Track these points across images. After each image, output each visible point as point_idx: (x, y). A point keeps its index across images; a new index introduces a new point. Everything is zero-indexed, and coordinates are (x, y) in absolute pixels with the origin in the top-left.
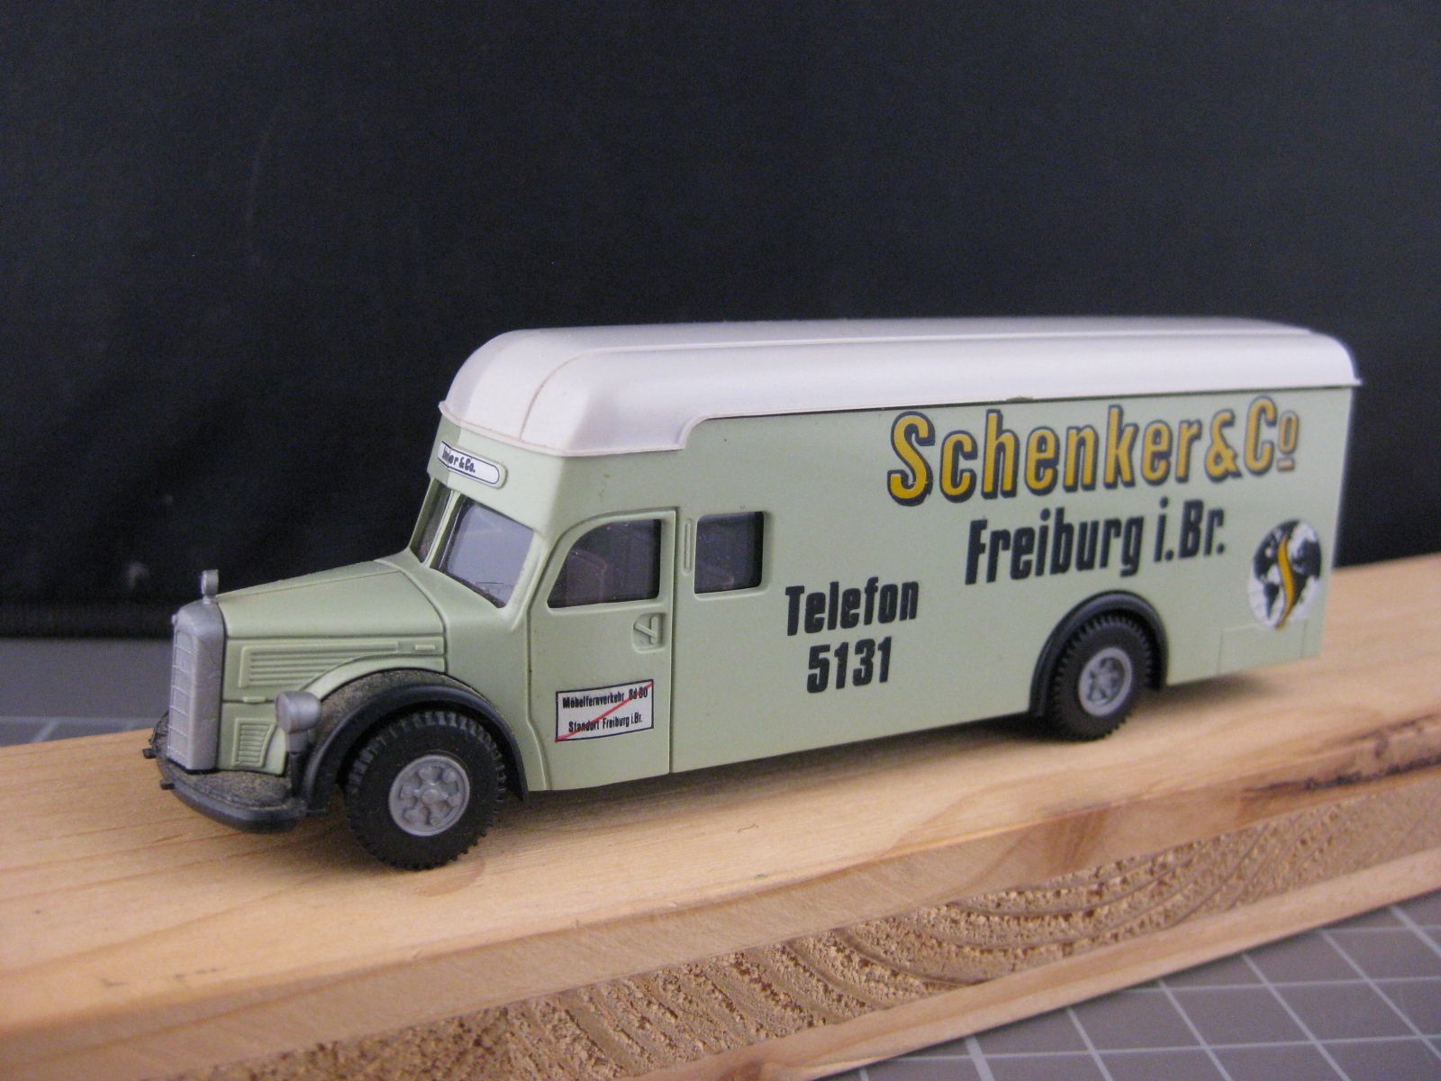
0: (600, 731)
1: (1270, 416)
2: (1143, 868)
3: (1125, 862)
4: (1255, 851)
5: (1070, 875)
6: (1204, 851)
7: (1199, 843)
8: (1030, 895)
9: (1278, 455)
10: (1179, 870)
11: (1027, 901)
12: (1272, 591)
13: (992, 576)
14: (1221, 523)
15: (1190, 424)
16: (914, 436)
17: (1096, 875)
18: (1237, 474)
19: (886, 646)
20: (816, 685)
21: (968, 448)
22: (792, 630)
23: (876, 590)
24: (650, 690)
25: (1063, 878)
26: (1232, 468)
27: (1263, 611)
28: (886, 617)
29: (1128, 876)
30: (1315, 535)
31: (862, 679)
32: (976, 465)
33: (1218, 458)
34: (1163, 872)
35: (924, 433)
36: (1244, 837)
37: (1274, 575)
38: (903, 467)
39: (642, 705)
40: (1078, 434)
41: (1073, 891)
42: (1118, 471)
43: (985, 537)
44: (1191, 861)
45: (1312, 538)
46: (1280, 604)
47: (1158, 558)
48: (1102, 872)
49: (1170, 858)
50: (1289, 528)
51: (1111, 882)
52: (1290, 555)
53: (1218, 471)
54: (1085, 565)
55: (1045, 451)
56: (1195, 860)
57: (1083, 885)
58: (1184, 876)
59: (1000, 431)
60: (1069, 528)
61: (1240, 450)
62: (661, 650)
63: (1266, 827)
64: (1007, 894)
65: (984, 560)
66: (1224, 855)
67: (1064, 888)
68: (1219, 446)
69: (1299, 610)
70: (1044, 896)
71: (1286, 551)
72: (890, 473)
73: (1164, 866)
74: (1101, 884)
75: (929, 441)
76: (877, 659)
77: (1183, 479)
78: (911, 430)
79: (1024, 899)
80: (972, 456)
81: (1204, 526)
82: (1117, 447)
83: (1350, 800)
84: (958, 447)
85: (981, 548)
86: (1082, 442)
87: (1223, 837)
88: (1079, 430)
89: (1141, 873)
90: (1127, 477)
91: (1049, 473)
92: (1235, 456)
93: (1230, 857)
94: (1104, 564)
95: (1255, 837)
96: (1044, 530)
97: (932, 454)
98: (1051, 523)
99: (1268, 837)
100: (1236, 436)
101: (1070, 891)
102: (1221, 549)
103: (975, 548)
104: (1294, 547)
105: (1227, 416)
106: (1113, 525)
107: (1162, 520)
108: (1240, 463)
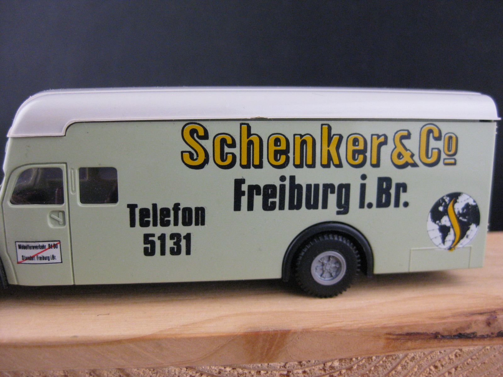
0: (36, 261)
1: (436, 134)
2: (318, 366)
3: (304, 362)
4: (399, 368)
5: (266, 364)
6: (361, 363)
7: (357, 359)
8: (240, 371)
9: (443, 156)
10: (344, 371)
11: (238, 374)
12: (445, 231)
13: (250, 207)
14: (405, 190)
15: (379, 137)
16: (195, 135)
17: (284, 366)
18: (415, 165)
19: (188, 237)
20: (149, 252)
21: (229, 141)
22: (133, 224)
23: (179, 209)
24: (59, 245)
25: (261, 365)
26: (410, 161)
27: (439, 240)
28: (187, 223)
29: (307, 370)
30: (474, 201)
31: (176, 252)
32: (236, 151)
33: (400, 155)
34: (333, 371)
35: (201, 133)
36: (390, 359)
37: (445, 221)
38: (190, 149)
39: (55, 252)
40: (301, 138)
41: (270, 373)
42: (330, 158)
43: (244, 188)
44: (352, 367)
45: (471, 202)
46: (450, 237)
47: (362, 206)
48: (287, 365)
49: (336, 364)
50: (455, 197)
51: (295, 372)
52: (456, 211)
53: (401, 162)
54: (312, 206)
55: (280, 146)
56: (355, 367)
57: (277, 371)
58: (348, 374)
59: (249, 134)
60: (300, 187)
61: (416, 152)
62: (64, 227)
63: (406, 356)
64: (225, 368)
65: (244, 200)
66: (376, 367)
67: (263, 370)
68: (400, 149)
69: (465, 241)
70: (250, 372)
71: (454, 209)
72: (182, 152)
73: (332, 367)
74: (289, 372)
75: (206, 137)
76: (183, 243)
77: (377, 165)
78: (193, 132)
79: (236, 373)
80: (233, 145)
81: (393, 191)
82: (329, 146)
83: (469, 348)
84: (223, 141)
85: (243, 194)
86: (304, 142)
87: (374, 358)
88: (302, 136)
89: (316, 369)
90: (336, 162)
91: (283, 158)
92: (412, 156)
93: (381, 369)
94: (325, 206)
95: (398, 360)
96: (283, 187)
97: (208, 144)
98: (287, 183)
99: (408, 361)
100: (412, 144)
101: (267, 373)
102: (406, 204)
103: (238, 193)
104: (459, 206)
105: (405, 133)
106: (329, 187)
107: (363, 187)
108: (416, 158)
